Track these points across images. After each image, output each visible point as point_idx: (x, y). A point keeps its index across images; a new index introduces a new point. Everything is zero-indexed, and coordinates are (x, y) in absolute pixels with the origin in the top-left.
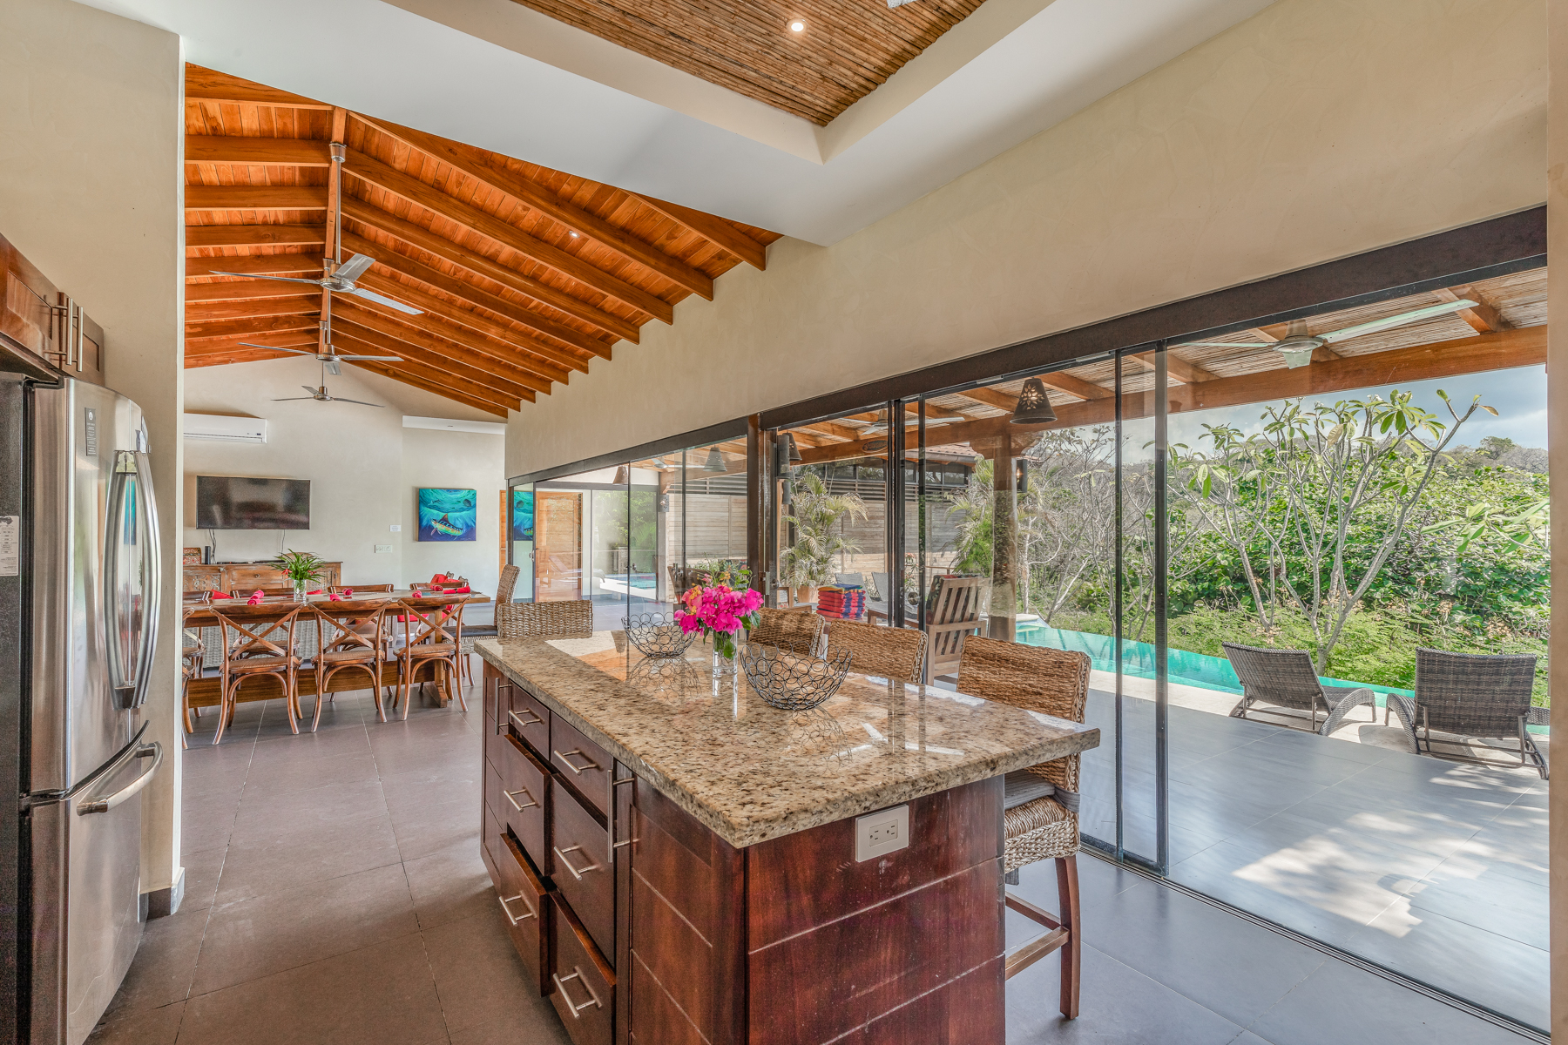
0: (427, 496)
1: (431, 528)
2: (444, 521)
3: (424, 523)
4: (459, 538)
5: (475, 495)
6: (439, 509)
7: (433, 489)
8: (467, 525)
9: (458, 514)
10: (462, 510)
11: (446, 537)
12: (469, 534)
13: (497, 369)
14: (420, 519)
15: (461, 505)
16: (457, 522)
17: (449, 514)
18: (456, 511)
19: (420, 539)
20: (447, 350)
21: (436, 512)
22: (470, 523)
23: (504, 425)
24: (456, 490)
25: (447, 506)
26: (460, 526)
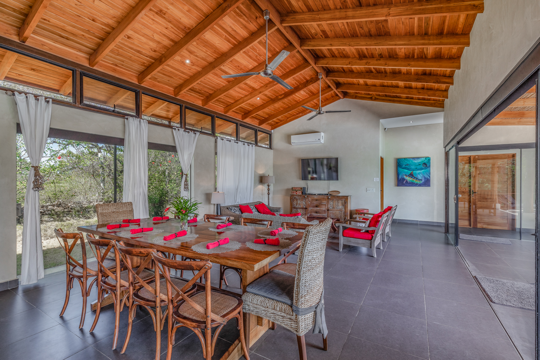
0: (401, 162)
1: (404, 179)
2: (411, 175)
3: (400, 177)
4: (420, 185)
5: (429, 160)
6: (408, 169)
7: (404, 159)
8: (425, 178)
9: (419, 171)
10: (421, 169)
11: (412, 184)
12: (427, 183)
13: (412, 63)
14: (398, 174)
15: (421, 166)
16: (419, 176)
17: (414, 172)
18: (418, 170)
19: (398, 185)
20: (376, 62)
21: (406, 171)
22: (426, 176)
23: (442, 114)
24: (418, 158)
25: (413, 167)
26: (420, 178)
